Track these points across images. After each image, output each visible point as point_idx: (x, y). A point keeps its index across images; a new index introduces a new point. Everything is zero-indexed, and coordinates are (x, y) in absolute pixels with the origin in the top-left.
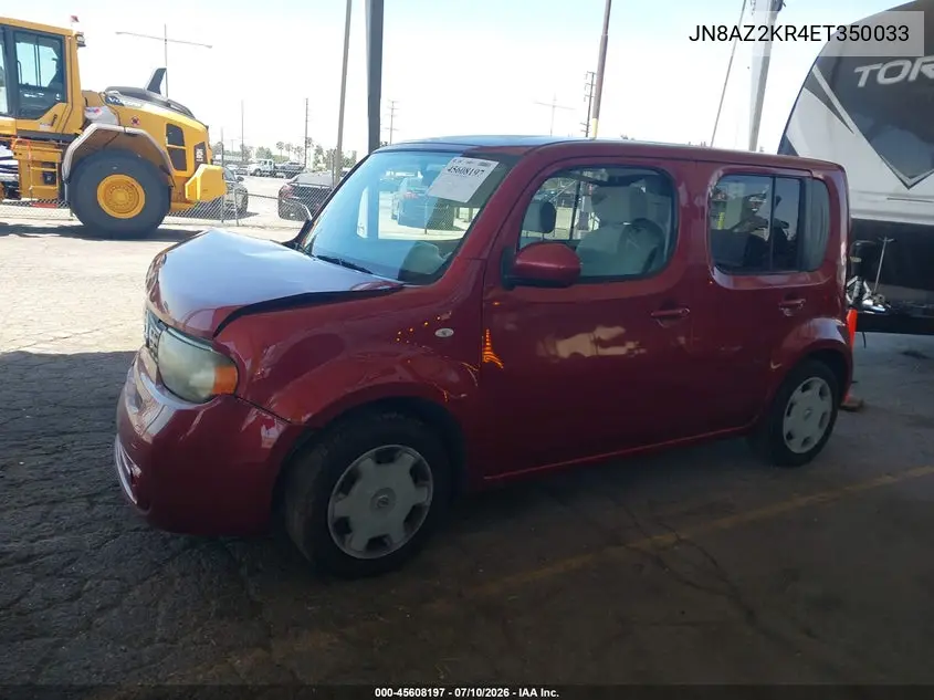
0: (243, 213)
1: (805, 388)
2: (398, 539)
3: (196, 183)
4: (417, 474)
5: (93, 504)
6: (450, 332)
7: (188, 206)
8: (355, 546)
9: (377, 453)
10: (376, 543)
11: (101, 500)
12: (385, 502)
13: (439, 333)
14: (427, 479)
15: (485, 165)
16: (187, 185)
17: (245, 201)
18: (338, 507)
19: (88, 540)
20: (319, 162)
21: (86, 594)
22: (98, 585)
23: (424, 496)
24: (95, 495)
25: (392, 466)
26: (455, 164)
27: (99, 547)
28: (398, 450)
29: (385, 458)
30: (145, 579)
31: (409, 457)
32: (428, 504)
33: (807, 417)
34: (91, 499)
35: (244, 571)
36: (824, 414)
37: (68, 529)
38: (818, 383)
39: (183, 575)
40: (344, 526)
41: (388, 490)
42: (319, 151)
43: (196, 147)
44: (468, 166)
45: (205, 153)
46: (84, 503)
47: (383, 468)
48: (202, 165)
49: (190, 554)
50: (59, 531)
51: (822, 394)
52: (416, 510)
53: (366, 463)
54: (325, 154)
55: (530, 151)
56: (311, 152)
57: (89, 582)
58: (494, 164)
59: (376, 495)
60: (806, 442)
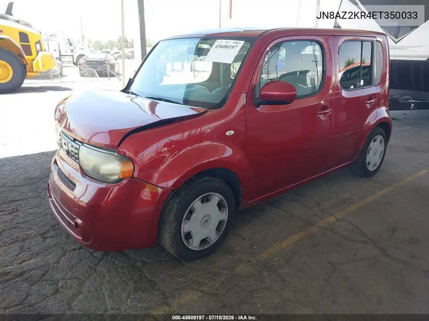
0: (61, 75)
1: (375, 141)
2: (214, 238)
3: (38, 62)
4: (220, 205)
5: (45, 239)
6: (232, 132)
7: (35, 74)
8: (195, 244)
9: (202, 198)
10: (204, 241)
11: (48, 236)
12: (206, 221)
13: (227, 133)
14: (225, 208)
15: (236, 43)
16: (34, 63)
17: (61, 69)
18: (186, 227)
19: (51, 258)
20: (90, 47)
21: (61, 290)
22: (66, 283)
23: (224, 216)
24: (44, 233)
25: (209, 204)
26: (219, 44)
27: (58, 262)
28: (211, 195)
29: (206, 200)
30: (90, 276)
31: (216, 198)
32: (226, 219)
33: (375, 154)
34: (44, 236)
35: (139, 264)
36: (381, 152)
37: (37, 254)
38: (379, 138)
39: (109, 271)
40: (189, 236)
41: (208, 215)
42: (90, 42)
43: (36, 43)
44: (227, 44)
45: (41, 46)
46: (40, 239)
47: (205, 204)
48: (40, 53)
49: (107, 259)
50: (34, 256)
51: (381, 142)
52: (221, 223)
53: (197, 204)
54: (93, 43)
55: (264, 33)
56: (86, 42)
57: (60, 283)
58: (242, 42)
59: (203, 219)
60: (374, 165)
